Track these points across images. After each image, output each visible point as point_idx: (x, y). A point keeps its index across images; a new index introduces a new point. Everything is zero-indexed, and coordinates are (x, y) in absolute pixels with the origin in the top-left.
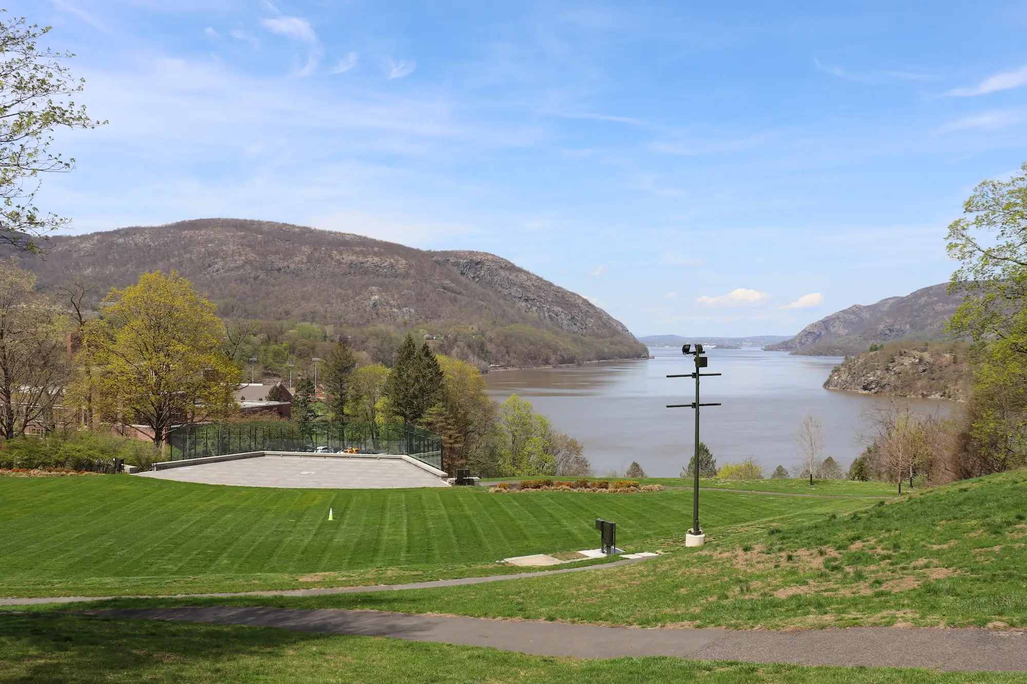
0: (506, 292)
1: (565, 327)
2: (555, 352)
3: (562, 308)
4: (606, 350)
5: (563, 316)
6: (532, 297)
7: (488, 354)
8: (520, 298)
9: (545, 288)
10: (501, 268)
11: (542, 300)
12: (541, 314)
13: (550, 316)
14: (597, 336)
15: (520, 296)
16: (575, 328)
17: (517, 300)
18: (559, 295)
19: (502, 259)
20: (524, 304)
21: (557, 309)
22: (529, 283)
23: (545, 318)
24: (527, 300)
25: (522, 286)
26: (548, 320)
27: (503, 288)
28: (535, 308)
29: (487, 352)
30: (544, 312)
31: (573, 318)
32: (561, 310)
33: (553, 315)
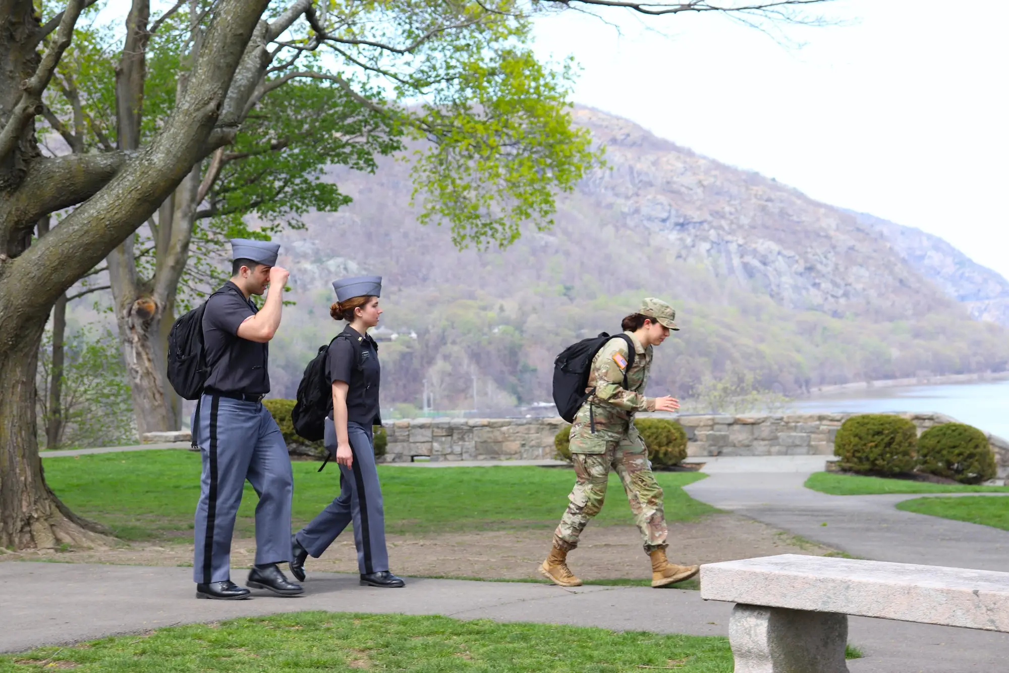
0: (625, 206)
1: (788, 294)
2: (717, 366)
3: (779, 241)
4: (895, 353)
5: (781, 263)
6: (696, 216)
7: (527, 376)
8: (664, 221)
9: (734, 190)
10: (614, 141)
11: (724, 223)
12: (722, 261)
13: (745, 266)
14: (878, 315)
15: (664, 215)
16: (814, 296)
17: (655, 226)
18: (774, 208)
19: (618, 118)
20: (673, 236)
21: (764, 245)
22: (688, 180)
23: (731, 270)
24: (682, 226)
25: (669, 188)
26: (740, 273)
27: (617, 195)
28: (705, 246)
29: (525, 369)
30: (728, 253)
31: (810, 269)
32: (775, 247)
33: (755, 263)
